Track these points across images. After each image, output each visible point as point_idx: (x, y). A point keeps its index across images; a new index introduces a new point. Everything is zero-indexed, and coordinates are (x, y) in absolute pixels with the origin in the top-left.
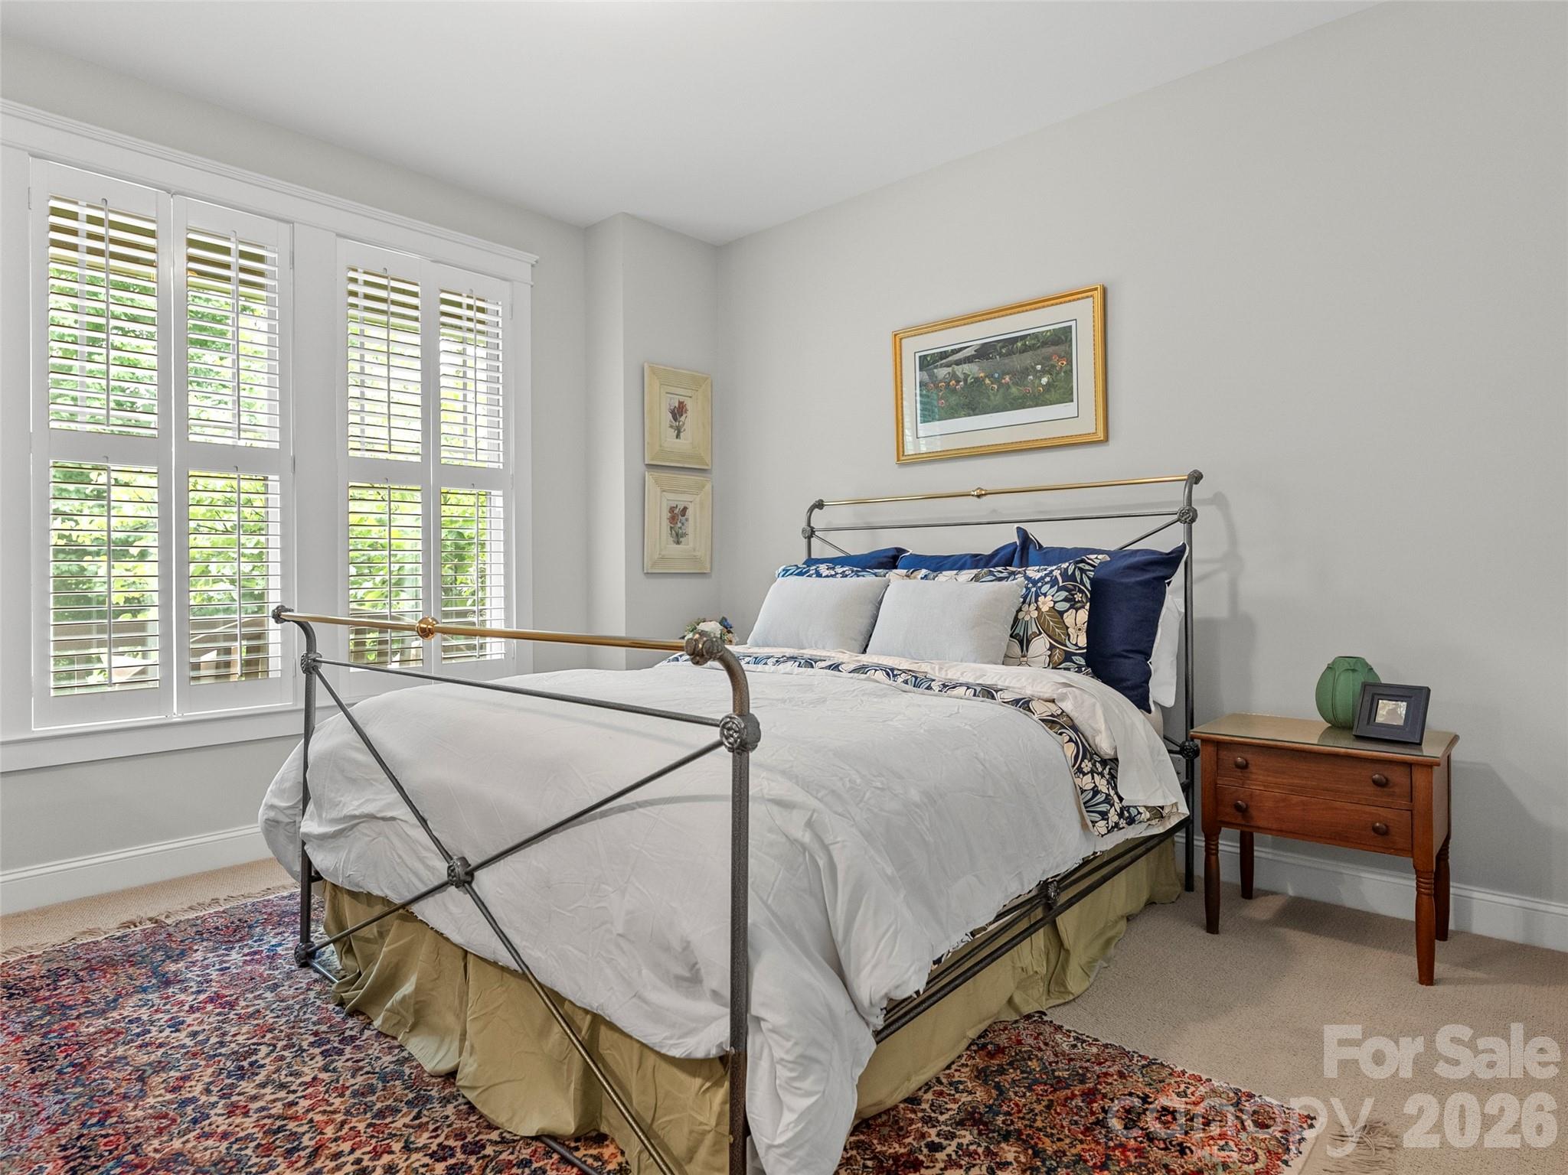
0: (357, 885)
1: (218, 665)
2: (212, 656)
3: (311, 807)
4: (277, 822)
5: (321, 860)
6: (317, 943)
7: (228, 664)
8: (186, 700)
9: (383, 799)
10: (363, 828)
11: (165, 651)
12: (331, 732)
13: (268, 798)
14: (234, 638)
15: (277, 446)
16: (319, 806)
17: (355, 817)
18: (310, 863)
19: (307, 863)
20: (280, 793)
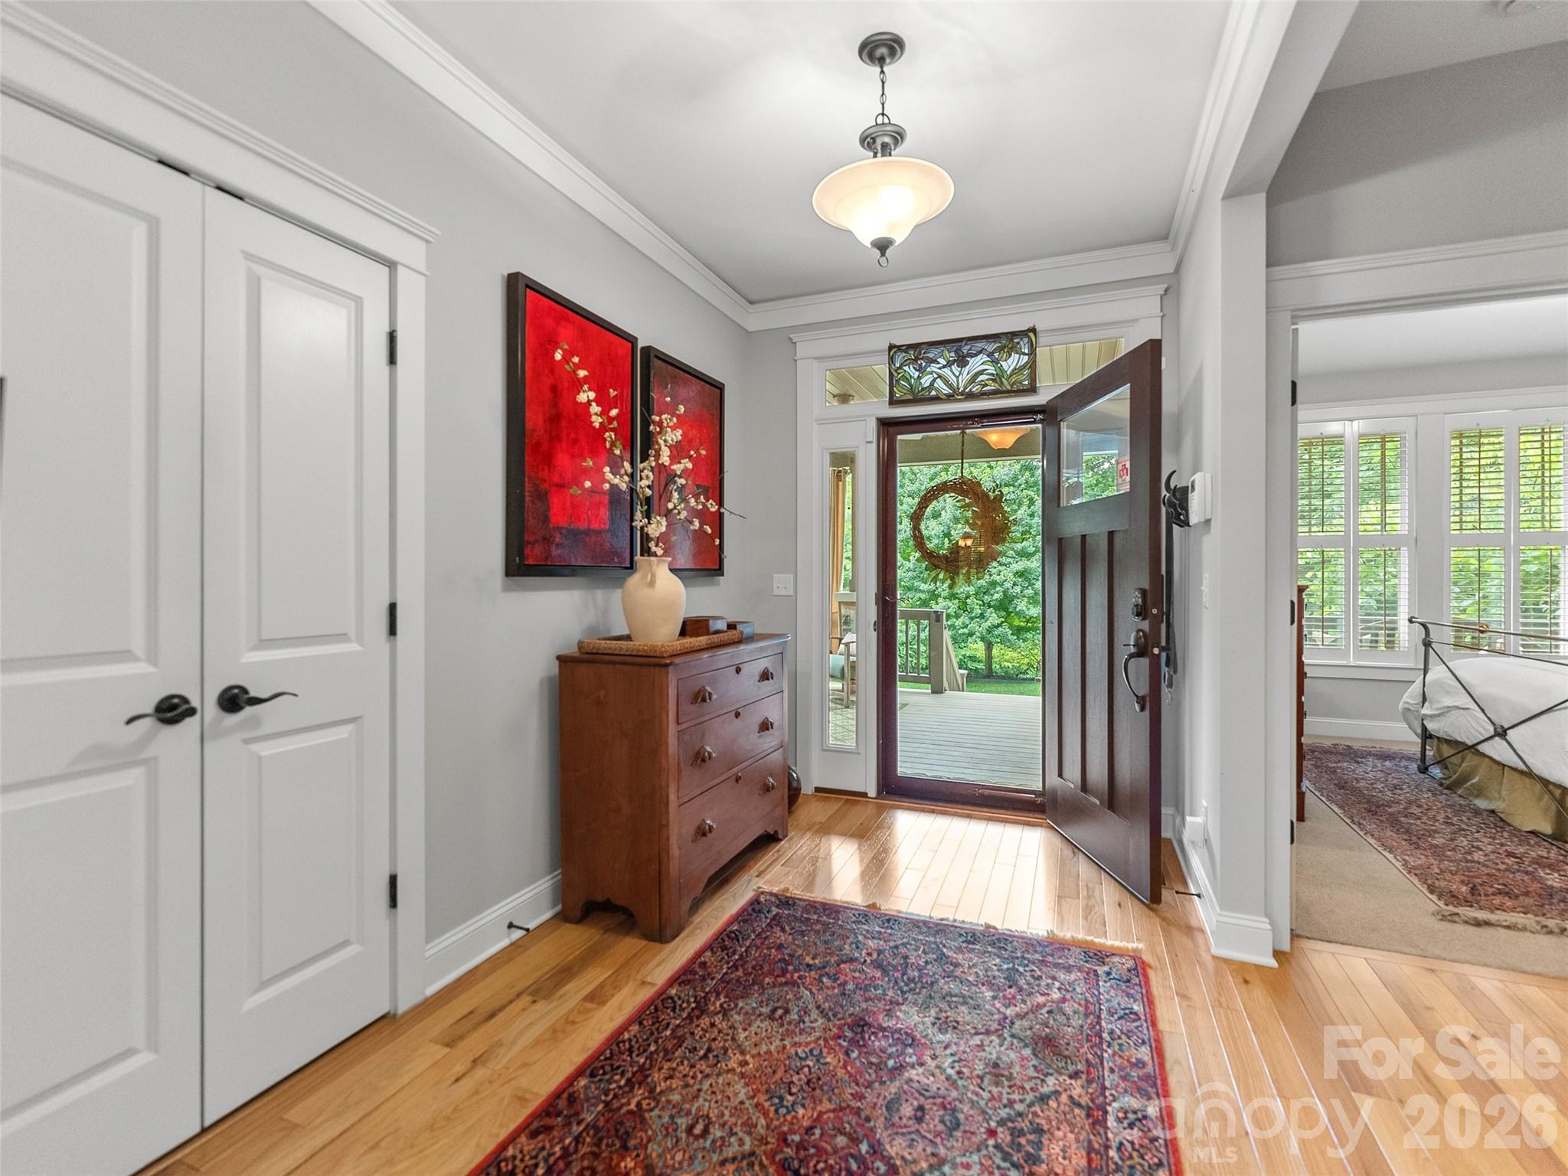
0: (1450, 736)
1: (1372, 641)
2: (1368, 637)
3: (1426, 704)
4: (1409, 710)
5: (1431, 726)
6: (1427, 764)
7: (1377, 642)
8: (1357, 657)
9: (1465, 701)
10: (1453, 712)
11: (1347, 632)
12: (1437, 672)
13: (1405, 698)
14: (1381, 629)
15: (1407, 532)
16: (1431, 703)
17: (1449, 707)
18: (1426, 728)
19: (1424, 729)
20: (1411, 697)
